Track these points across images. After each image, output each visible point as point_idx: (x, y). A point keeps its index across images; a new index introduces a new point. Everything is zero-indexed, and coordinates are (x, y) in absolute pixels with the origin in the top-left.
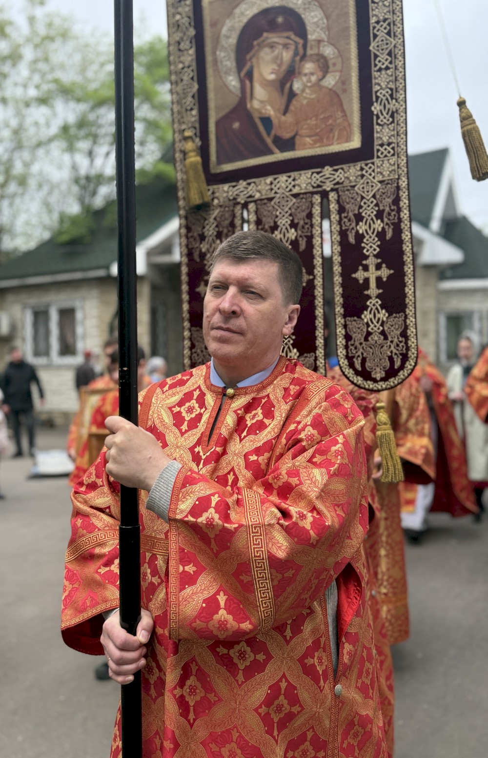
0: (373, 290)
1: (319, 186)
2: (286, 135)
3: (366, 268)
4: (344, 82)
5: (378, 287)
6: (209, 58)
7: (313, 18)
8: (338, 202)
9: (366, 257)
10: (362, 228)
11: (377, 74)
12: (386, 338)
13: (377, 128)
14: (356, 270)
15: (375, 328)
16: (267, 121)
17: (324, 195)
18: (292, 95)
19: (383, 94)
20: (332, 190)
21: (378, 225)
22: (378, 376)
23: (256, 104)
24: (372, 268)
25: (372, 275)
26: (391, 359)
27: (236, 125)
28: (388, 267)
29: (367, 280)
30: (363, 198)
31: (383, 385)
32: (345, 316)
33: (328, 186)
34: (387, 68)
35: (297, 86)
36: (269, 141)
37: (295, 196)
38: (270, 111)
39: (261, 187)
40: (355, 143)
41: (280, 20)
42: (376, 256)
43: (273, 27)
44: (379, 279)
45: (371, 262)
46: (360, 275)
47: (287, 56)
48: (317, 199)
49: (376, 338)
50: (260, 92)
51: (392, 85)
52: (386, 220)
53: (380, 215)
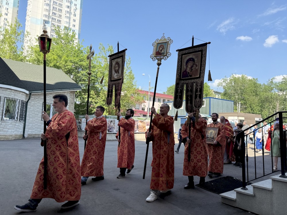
0: (198, 96)
2: (191, 75)
4: (198, 68)
6: (182, 64)
7: (196, 59)
15: (198, 101)
16: (189, 73)
18: (192, 69)
22: (197, 107)
23: (188, 70)
27: (185, 73)
31: (198, 109)
35: (193, 68)
36: (189, 75)
38: (189, 71)
39: (187, 82)
41: (192, 59)
43: (191, 60)
45: (198, 92)
46: (197, 93)
47: (192, 64)
49: (198, 102)
50: (188, 69)
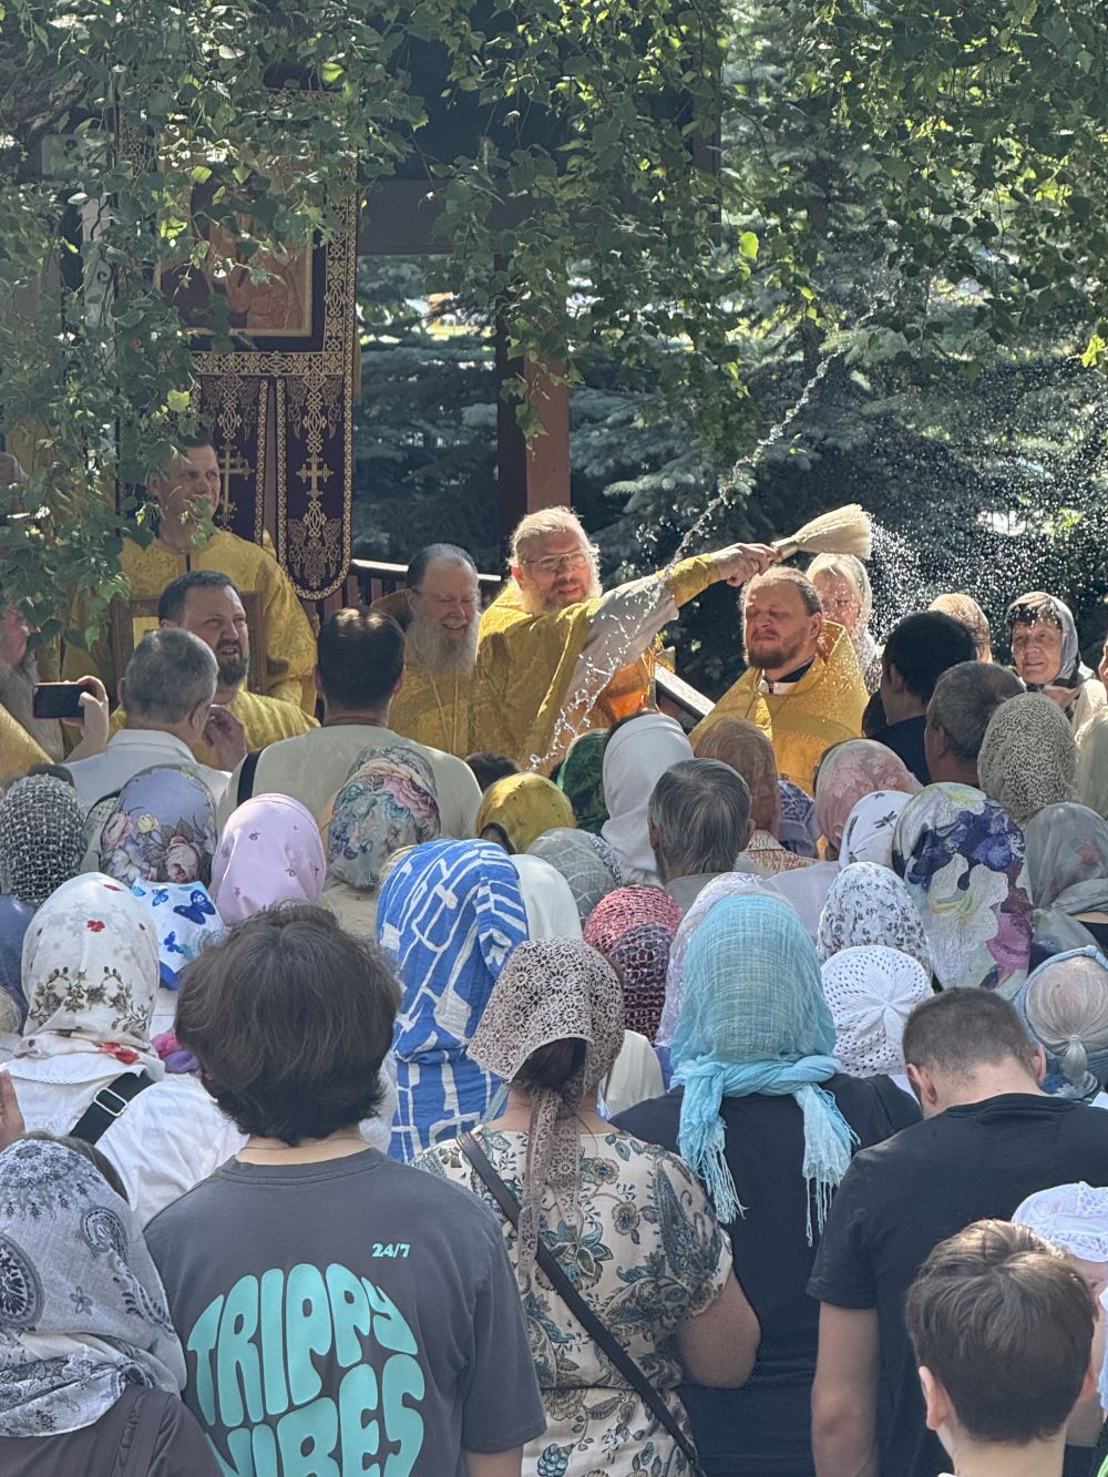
1: (267, 371)
3: (309, 467)
5: (319, 489)
8: (285, 391)
9: (310, 455)
10: (307, 422)
11: (330, 263)
12: (323, 545)
13: (328, 319)
14: (300, 469)
17: (272, 381)
19: (335, 285)
20: (280, 377)
21: (322, 422)
24: (314, 467)
25: (314, 473)
26: (327, 566)
28: (330, 468)
29: (309, 479)
30: (309, 391)
32: (287, 517)
33: (276, 372)
34: (340, 259)
37: (242, 377)
40: (306, 330)
42: (319, 455)
44: (320, 479)
48: (264, 385)
51: (342, 277)
52: (330, 418)
53: (324, 411)
